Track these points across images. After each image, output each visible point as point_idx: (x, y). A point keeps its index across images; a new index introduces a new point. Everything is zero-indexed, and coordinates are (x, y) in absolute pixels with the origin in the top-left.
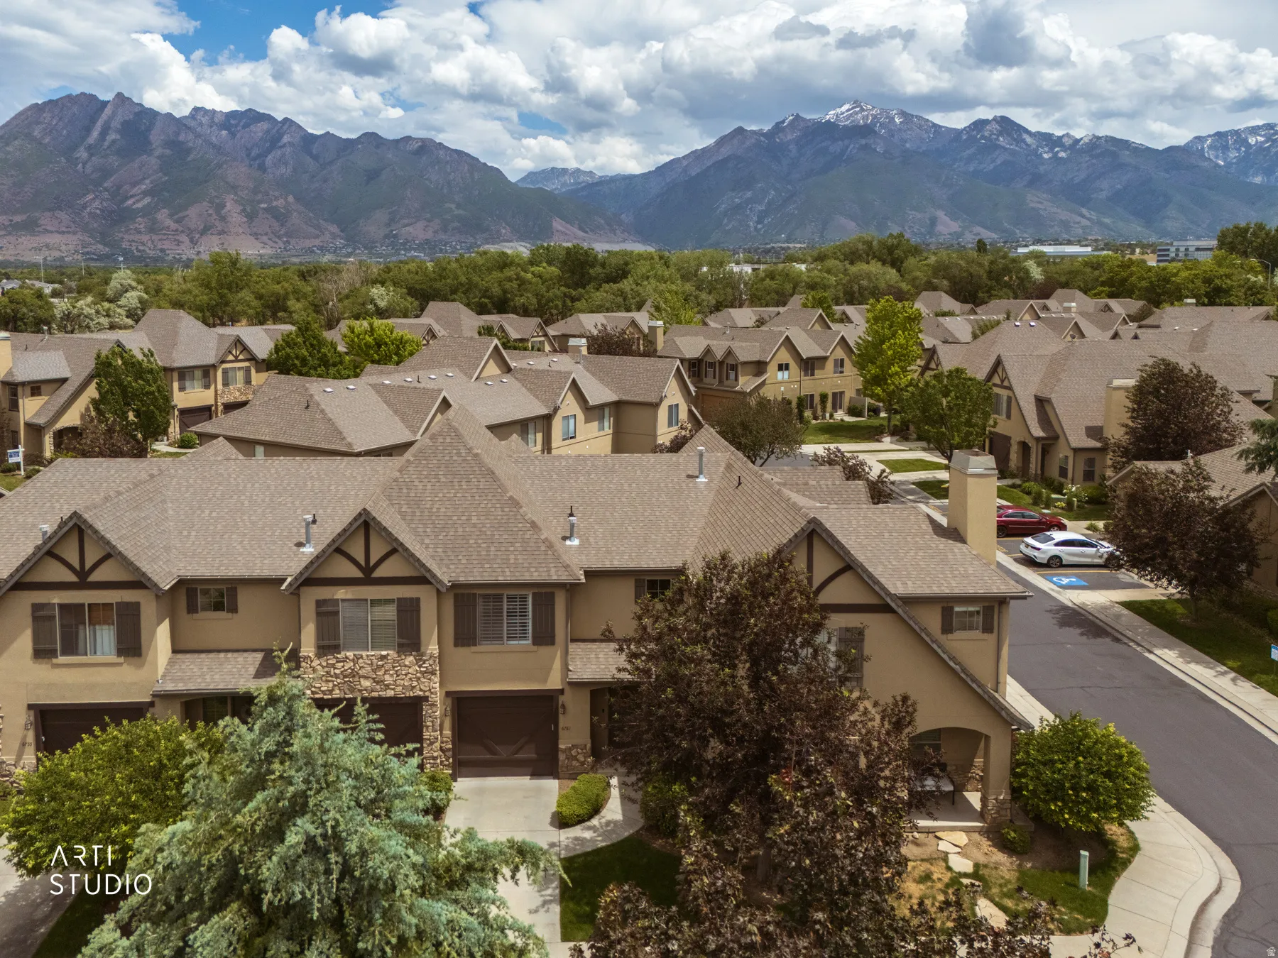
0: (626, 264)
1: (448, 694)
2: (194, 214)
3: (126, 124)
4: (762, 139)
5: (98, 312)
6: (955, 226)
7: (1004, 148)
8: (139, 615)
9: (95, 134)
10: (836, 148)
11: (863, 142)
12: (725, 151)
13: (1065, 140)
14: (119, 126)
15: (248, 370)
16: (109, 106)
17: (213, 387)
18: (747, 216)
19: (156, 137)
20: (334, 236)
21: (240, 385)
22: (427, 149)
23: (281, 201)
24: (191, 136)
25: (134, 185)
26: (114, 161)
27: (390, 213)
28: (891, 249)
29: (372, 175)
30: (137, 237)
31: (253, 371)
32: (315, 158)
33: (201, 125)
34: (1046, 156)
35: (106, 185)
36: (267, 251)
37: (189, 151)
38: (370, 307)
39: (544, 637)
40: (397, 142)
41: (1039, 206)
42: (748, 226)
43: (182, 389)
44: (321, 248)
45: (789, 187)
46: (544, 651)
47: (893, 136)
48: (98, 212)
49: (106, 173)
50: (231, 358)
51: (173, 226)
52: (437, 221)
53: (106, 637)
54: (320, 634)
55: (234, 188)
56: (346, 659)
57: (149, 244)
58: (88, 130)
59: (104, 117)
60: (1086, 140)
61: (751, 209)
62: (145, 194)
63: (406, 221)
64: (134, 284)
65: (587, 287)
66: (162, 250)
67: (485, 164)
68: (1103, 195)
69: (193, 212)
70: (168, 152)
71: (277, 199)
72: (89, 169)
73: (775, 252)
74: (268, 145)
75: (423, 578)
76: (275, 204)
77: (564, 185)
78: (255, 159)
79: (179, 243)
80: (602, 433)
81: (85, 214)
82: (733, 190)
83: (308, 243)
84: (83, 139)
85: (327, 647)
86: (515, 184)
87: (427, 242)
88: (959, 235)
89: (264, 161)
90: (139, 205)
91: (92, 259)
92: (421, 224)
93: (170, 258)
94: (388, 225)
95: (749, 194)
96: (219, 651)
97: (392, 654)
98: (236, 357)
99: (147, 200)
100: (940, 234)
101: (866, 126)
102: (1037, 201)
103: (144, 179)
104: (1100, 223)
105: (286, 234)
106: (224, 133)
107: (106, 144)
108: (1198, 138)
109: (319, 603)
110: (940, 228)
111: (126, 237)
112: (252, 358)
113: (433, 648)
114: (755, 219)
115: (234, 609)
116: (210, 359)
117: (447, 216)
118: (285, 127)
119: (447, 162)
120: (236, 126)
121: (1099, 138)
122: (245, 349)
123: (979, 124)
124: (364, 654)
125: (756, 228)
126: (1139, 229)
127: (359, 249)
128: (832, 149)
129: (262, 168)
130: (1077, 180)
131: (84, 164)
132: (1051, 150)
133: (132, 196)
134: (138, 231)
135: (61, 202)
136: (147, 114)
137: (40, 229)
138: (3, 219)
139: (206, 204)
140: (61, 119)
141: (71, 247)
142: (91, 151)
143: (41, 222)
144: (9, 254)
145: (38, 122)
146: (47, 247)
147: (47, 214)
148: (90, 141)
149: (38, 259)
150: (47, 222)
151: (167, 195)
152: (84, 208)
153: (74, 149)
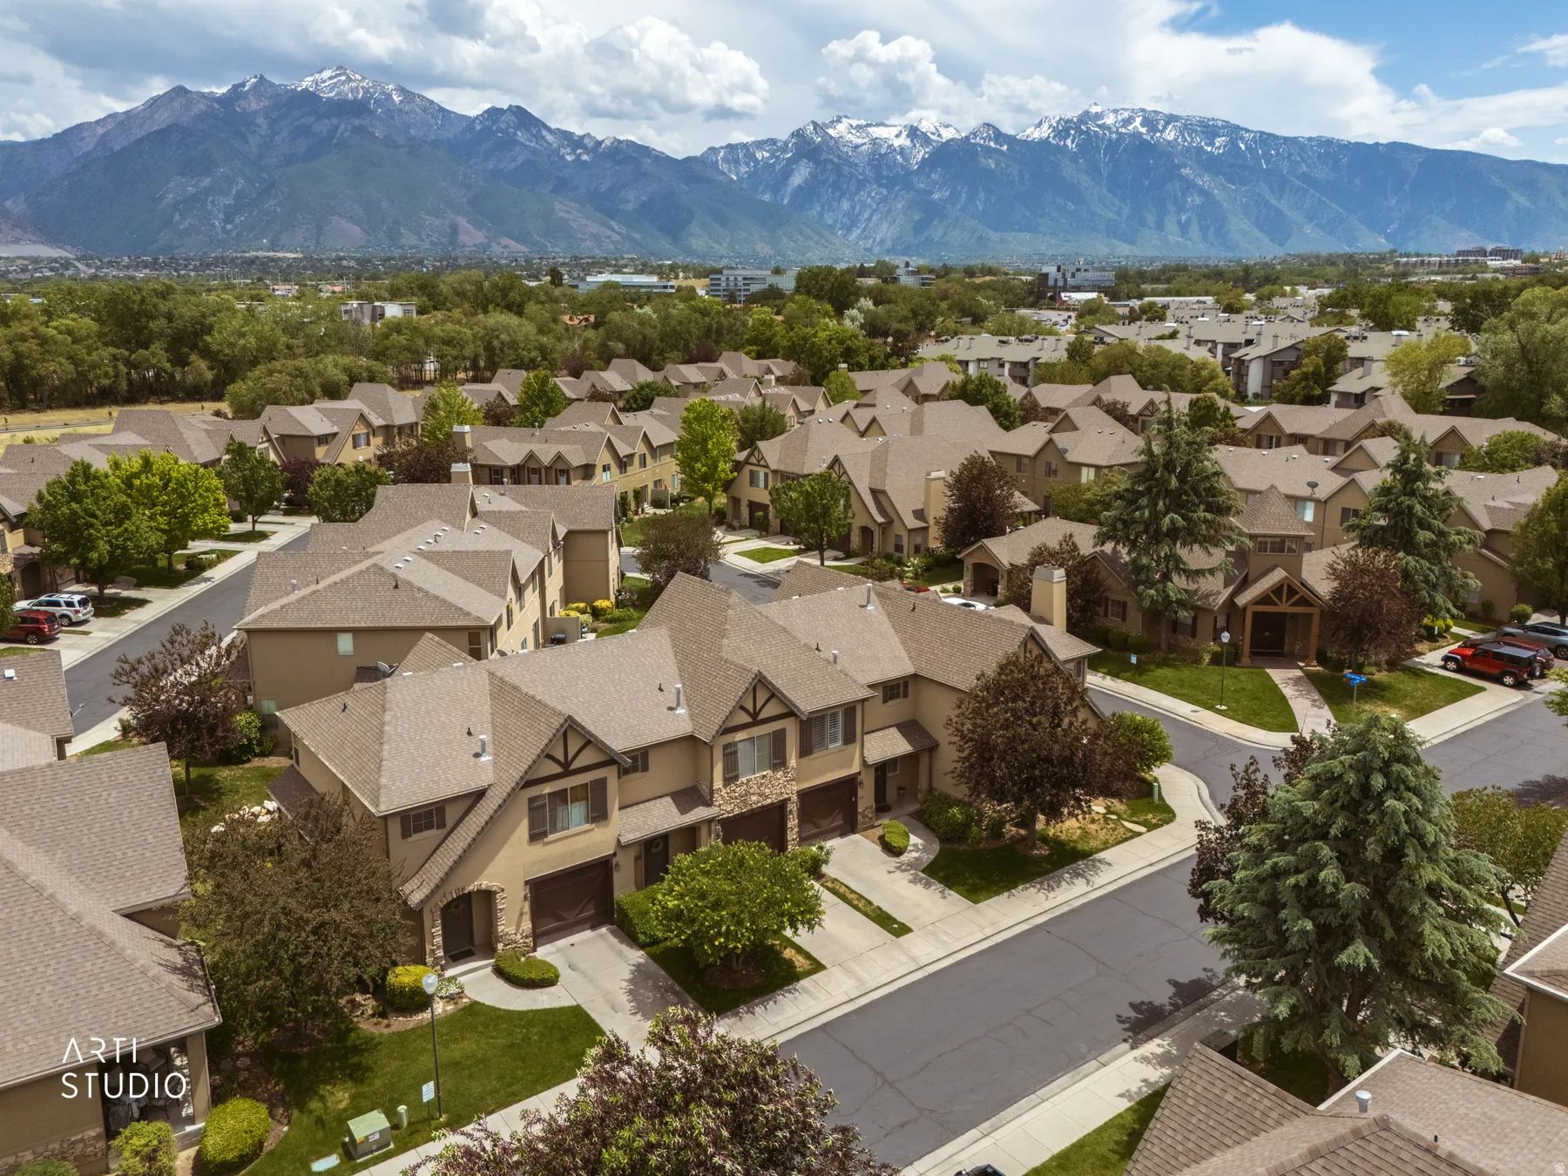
0: (204, 316)
1: (799, 793)
4: (215, 105)
6: (480, 237)
7: (523, 144)
8: (606, 788)
10: (322, 127)
11: (357, 122)
12: (162, 119)
13: (586, 141)
18: (210, 212)
28: (505, 292)
34: (568, 157)
39: (849, 739)
41: (566, 215)
42: (213, 225)
45: (265, 175)
46: (850, 747)
47: (392, 118)
53: (577, 811)
54: (726, 769)
56: (742, 784)
60: (608, 143)
61: (213, 202)
68: (630, 207)
73: (261, 264)
75: (791, 713)
82: (183, 174)
85: (730, 778)
88: (486, 247)
95: (207, 182)
96: (638, 804)
97: (769, 772)
100: (464, 246)
101: (355, 101)
102: (564, 209)
104: (629, 238)
108: (712, 149)
109: (725, 747)
110: (462, 238)
113: (792, 762)
114: (221, 215)
115: (645, 768)
121: (620, 142)
123: (494, 113)
124: (753, 777)
125: (223, 228)
126: (668, 246)
128: (316, 128)
130: (603, 188)
132: (574, 151)
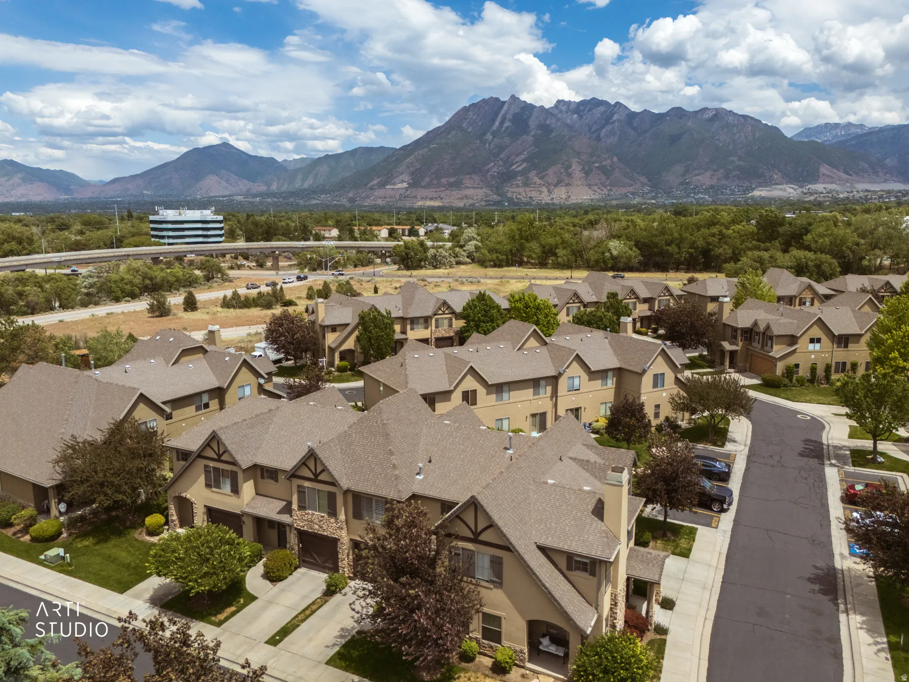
1: (351, 540)
2: (551, 175)
3: (516, 116)
5: (450, 254)
8: (237, 478)
9: (497, 123)
14: (511, 117)
15: (450, 319)
16: (506, 104)
17: (430, 328)
19: (533, 123)
20: (643, 185)
21: (446, 326)
22: (719, 115)
23: (609, 161)
24: (554, 120)
25: (517, 155)
26: (507, 140)
27: (686, 167)
29: (675, 139)
30: (516, 190)
31: (454, 319)
32: (635, 129)
33: (561, 111)
36: (597, 196)
37: (552, 131)
38: (606, 254)
40: (696, 112)
43: (412, 329)
44: (633, 194)
48: (496, 174)
49: (502, 148)
50: (440, 312)
51: (538, 181)
52: (722, 171)
53: (227, 483)
54: (299, 500)
55: (578, 154)
56: (308, 514)
57: (524, 194)
58: (493, 121)
59: (503, 112)
62: (524, 161)
63: (697, 172)
64: (475, 236)
65: (773, 242)
66: (531, 198)
67: (766, 124)
69: (550, 172)
70: (539, 132)
71: (605, 159)
72: (493, 146)
74: (603, 122)
75: (336, 484)
76: (604, 163)
77: (836, 136)
78: (593, 133)
79: (541, 192)
80: (605, 387)
81: (488, 176)
83: (624, 190)
84: (490, 127)
85: (302, 507)
86: (791, 139)
87: (712, 187)
89: (599, 134)
90: (520, 169)
91: (490, 204)
92: (708, 174)
93: (534, 203)
94: (684, 175)
96: (272, 498)
97: (326, 516)
98: (444, 312)
99: (525, 165)
103: (523, 151)
105: (610, 185)
106: (575, 116)
107: (503, 129)
109: (299, 487)
111: (511, 190)
112: (453, 312)
113: (342, 517)
116: (429, 313)
117: (731, 167)
118: (616, 109)
119: (734, 126)
120: (584, 110)
122: (449, 307)
124: (316, 513)
127: (660, 193)
129: (598, 139)
131: (490, 144)
133: (516, 163)
134: (518, 186)
135: (475, 169)
136: (528, 108)
137: (463, 186)
138: (444, 181)
139: (559, 166)
140: (478, 115)
141: (479, 197)
142: (494, 134)
143: (464, 182)
144: (446, 202)
145: (466, 119)
146: (466, 197)
147: (468, 176)
148: (494, 128)
149: (461, 204)
150: (467, 182)
151: (536, 161)
152: (488, 172)
153: (485, 134)
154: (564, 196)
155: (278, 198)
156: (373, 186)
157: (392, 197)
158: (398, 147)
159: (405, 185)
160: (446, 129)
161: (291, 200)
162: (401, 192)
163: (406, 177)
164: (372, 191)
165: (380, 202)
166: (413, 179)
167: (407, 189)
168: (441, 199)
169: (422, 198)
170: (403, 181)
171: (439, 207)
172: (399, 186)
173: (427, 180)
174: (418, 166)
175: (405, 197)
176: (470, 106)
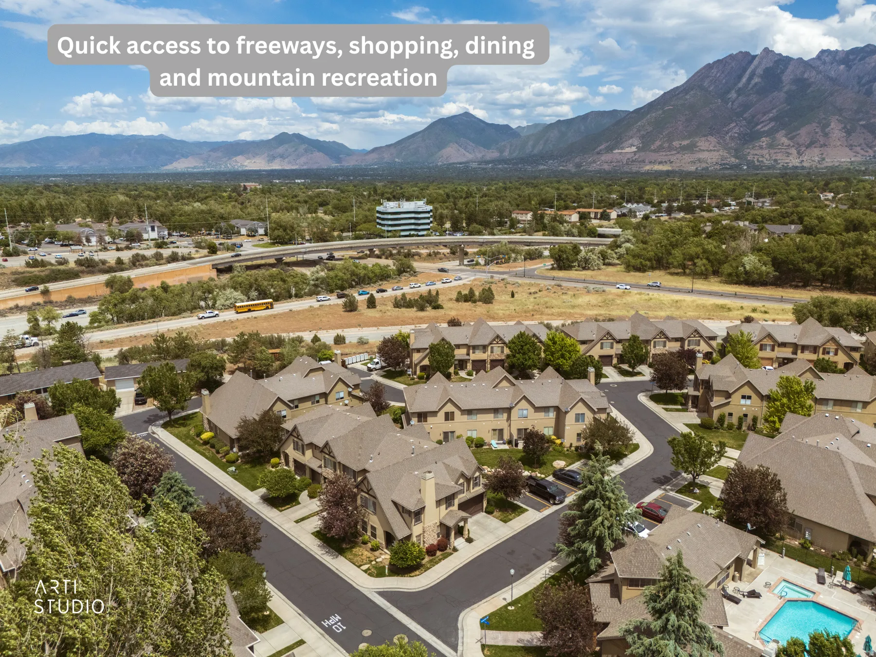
2: (804, 135)
3: (767, 70)
5: (599, 258)
9: (744, 80)
14: (762, 73)
16: (757, 59)
17: (486, 353)
19: (787, 77)
21: (499, 352)
24: (814, 73)
25: (764, 114)
26: (753, 98)
30: (759, 152)
31: (504, 348)
33: (824, 63)
35: (745, 116)
36: (858, 159)
37: (810, 85)
38: (740, 269)
43: (474, 353)
48: (736, 135)
49: (746, 107)
51: (786, 142)
55: (840, 110)
57: (767, 156)
58: (740, 77)
59: (752, 67)
62: (771, 120)
66: (776, 161)
69: (803, 131)
70: (794, 87)
72: (736, 105)
76: (870, 121)
78: (863, 86)
79: (788, 154)
81: (727, 137)
84: (735, 84)
89: (872, 86)
90: (766, 128)
91: (727, 168)
93: (780, 166)
98: (497, 342)
99: (772, 124)
103: (773, 109)
106: (842, 67)
107: (751, 86)
111: (752, 152)
112: (504, 343)
120: (854, 60)
129: (869, 92)
131: (733, 103)
133: (763, 122)
134: (761, 148)
135: (714, 128)
136: (784, 61)
137: (697, 149)
138: (676, 144)
139: (814, 124)
140: (723, 72)
141: (714, 160)
142: (739, 92)
143: (699, 144)
144: (675, 167)
145: (708, 77)
146: (699, 160)
147: (703, 139)
148: (740, 85)
149: (692, 168)
150: (702, 143)
151: (787, 119)
152: (727, 133)
153: (728, 92)
154: (817, 159)
155: (508, 164)
156: (601, 150)
157: (619, 162)
158: (631, 110)
159: (634, 149)
160: (684, 89)
161: (520, 166)
162: (629, 156)
163: (636, 141)
164: (599, 156)
165: (606, 167)
166: (643, 143)
167: (635, 153)
168: (672, 162)
169: (650, 162)
170: (632, 145)
171: (668, 171)
172: (627, 150)
173: (658, 143)
174: (650, 129)
175: (633, 161)
176: (715, 63)
